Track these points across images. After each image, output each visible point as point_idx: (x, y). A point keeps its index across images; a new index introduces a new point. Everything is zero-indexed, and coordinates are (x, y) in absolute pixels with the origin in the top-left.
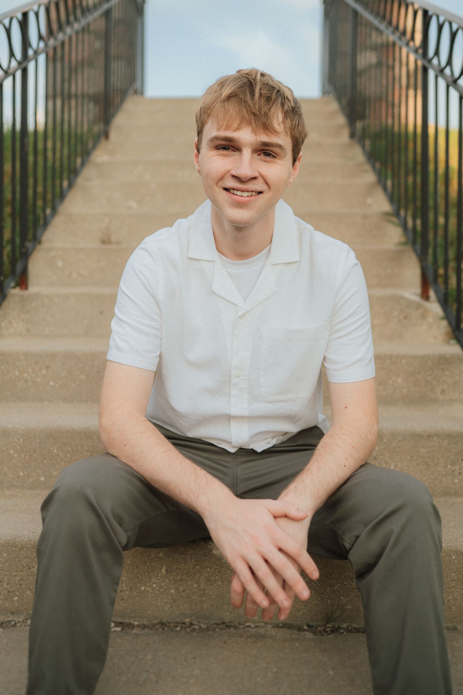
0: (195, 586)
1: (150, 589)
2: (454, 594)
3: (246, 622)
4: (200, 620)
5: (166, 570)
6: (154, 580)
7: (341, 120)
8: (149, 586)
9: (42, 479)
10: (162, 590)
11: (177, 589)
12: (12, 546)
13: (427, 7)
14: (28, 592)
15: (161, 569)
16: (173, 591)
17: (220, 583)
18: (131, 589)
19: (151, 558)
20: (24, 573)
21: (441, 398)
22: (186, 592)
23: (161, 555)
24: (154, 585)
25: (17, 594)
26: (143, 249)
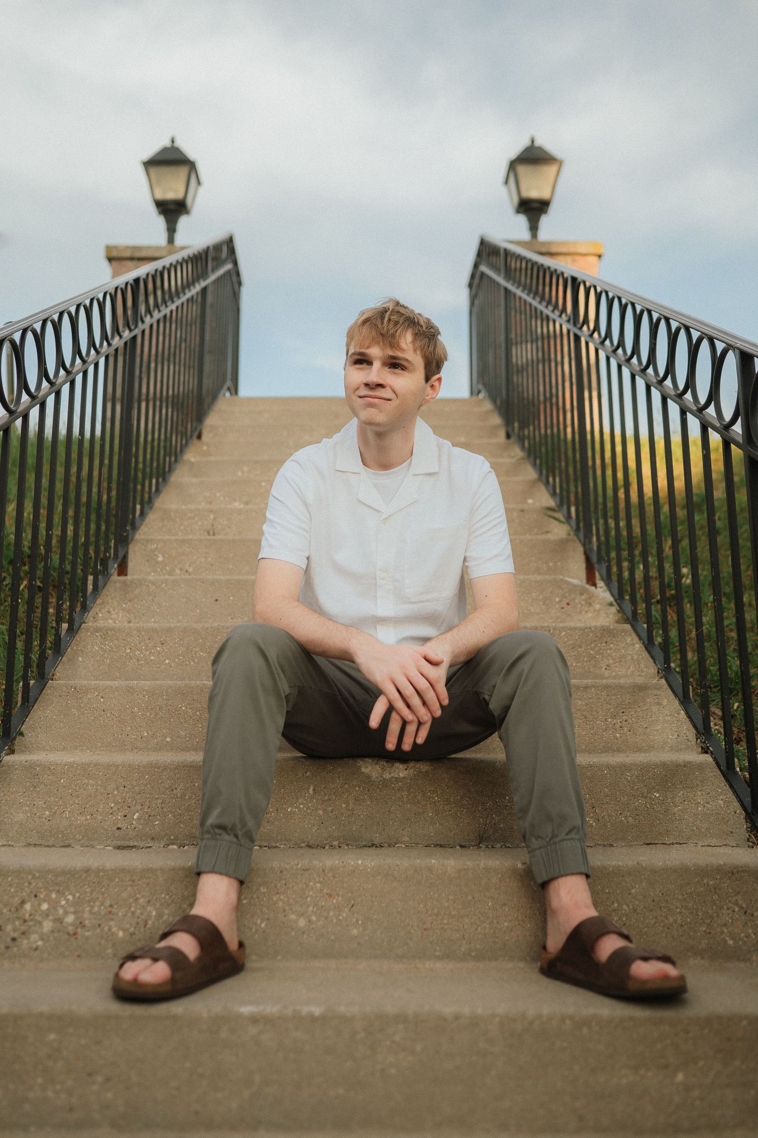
0: (344, 806)
1: (297, 810)
2: (608, 811)
3: (396, 843)
4: (349, 842)
5: (314, 790)
6: (301, 800)
7: (496, 420)
8: (296, 807)
9: (168, 739)
10: (309, 811)
11: (325, 810)
12: (155, 767)
13: (575, 275)
14: (170, 816)
15: (309, 789)
16: (321, 812)
17: (368, 803)
18: (277, 810)
19: (297, 777)
20: (166, 796)
21: (607, 673)
22: (334, 813)
23: (308, 774)
24: (301, 806)
25: (159, 817)
26: (293, 460)
